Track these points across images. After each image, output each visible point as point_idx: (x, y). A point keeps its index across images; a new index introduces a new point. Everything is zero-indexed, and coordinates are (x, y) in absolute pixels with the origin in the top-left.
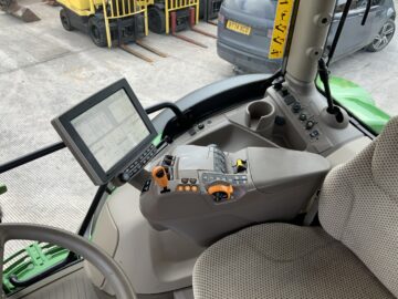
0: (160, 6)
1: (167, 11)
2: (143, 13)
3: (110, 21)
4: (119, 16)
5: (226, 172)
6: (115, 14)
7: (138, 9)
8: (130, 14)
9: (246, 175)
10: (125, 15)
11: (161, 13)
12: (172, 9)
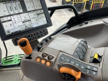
0: (91, 2)
1: (92, 3)
2: (85, 3)
3: (74, 3)
4: (77, 3)
5: (83, 60)
6: (76, 2)
7: (83, 1)
8: (81, 2)
9: (98, 67)
10: (79, 3)
11: (90, 4)
12: (94, 3)
